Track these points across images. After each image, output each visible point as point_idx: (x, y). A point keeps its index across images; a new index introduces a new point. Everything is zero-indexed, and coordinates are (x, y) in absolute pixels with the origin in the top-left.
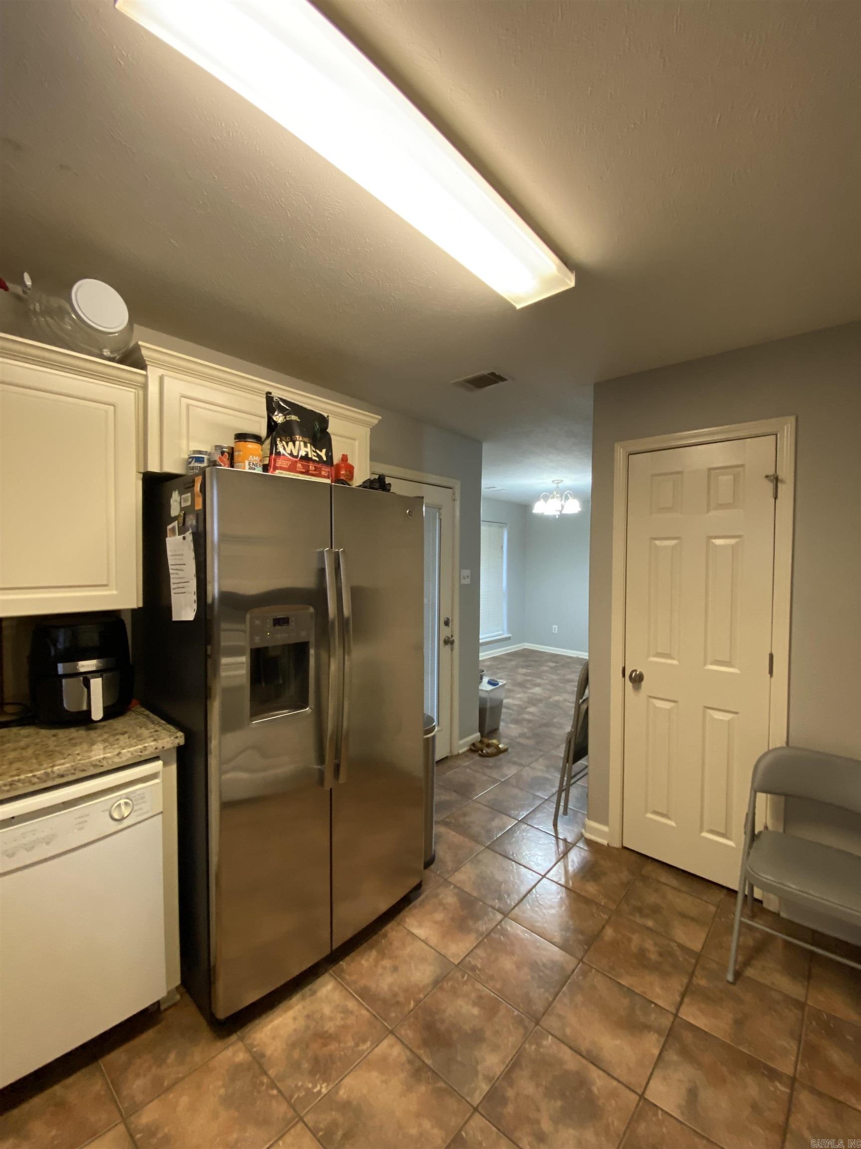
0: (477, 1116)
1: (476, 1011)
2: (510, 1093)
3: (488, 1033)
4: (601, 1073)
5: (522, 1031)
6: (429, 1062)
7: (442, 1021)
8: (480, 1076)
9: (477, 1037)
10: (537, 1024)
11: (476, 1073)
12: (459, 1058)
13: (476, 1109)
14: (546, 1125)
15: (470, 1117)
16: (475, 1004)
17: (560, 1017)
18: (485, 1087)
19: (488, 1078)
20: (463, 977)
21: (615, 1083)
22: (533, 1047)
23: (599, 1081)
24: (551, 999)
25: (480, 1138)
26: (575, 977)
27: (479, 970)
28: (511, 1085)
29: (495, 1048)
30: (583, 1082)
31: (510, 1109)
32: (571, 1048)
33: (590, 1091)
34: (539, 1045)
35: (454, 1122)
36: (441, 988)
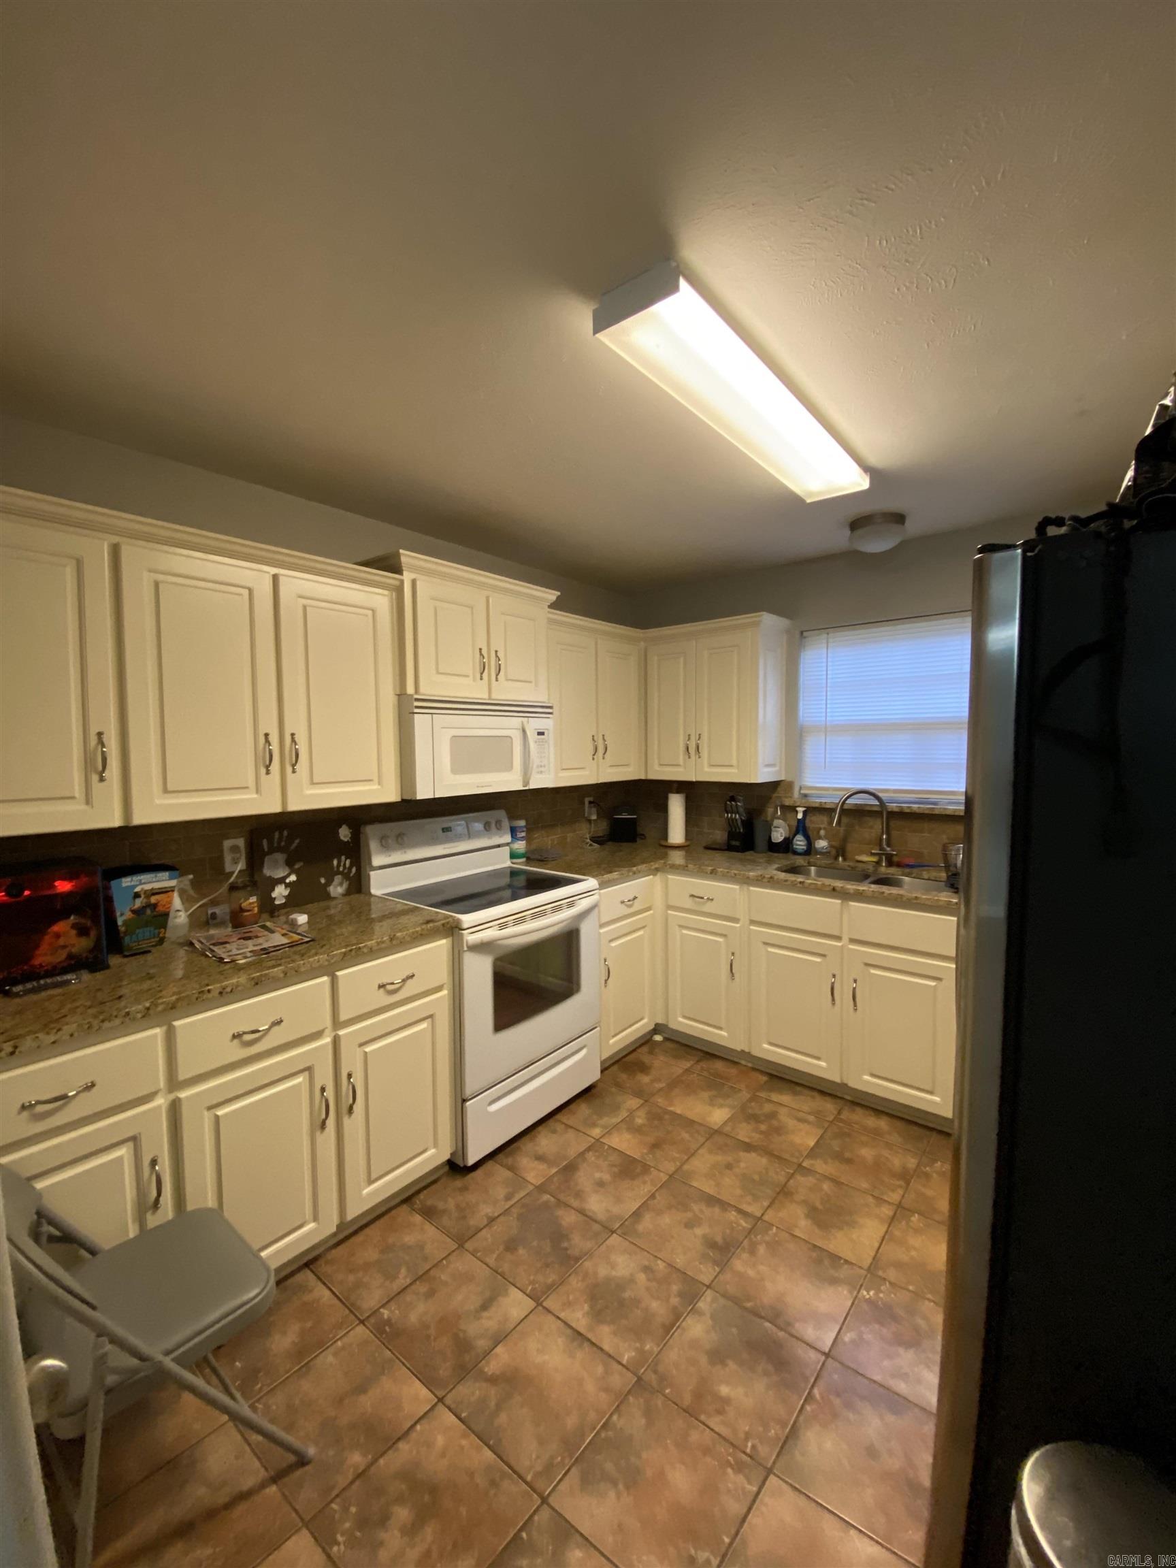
0: (707, 1282)
1: (724, 1390)
2: (675, 1301)
3: (704, 1360)
4: (574, 1325)
5: (661, 1368)
6: (767, 1324)
7: (766, 1373)
8: (708, 1315)
9: (717, 1356)
10: (640, 1379)
11: (712, 1317)
12: (734, 1330)
13: (708, 1287)
14: (641, 1277)
15: (713, 1281)
16: (726, 1401)
17: (607, 1390)
18: (701, 1305)
19: (701, 1313)
20: (753, 1447)
21: (562, 1315)
22: (648, 1347)
23: (579, 1317)
24: (615, 1417)
25: (702, 1266)
26: (567, 1461)
27: (731, 1466)
28: (675, 1308)
29: (694, 1344)
30: (598, 1315)
31: (675, 1288)
32: (601, 1349)
33: (592, 1307)
34: (641, 1351)
35: (727, 1276)
36: (783, 1424)
